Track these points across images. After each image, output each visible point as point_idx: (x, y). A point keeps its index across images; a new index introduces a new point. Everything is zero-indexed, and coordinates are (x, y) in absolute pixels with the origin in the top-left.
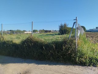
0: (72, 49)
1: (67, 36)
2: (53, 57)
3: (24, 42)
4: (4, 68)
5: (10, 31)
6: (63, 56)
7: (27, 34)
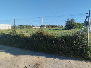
0: (84, 44)
1: (79, 31)
2: (62, 52)
3: (34, 36)
4: (17, 59)
5: (21, 26)
6: (73, 51)
7: (35, 28)
